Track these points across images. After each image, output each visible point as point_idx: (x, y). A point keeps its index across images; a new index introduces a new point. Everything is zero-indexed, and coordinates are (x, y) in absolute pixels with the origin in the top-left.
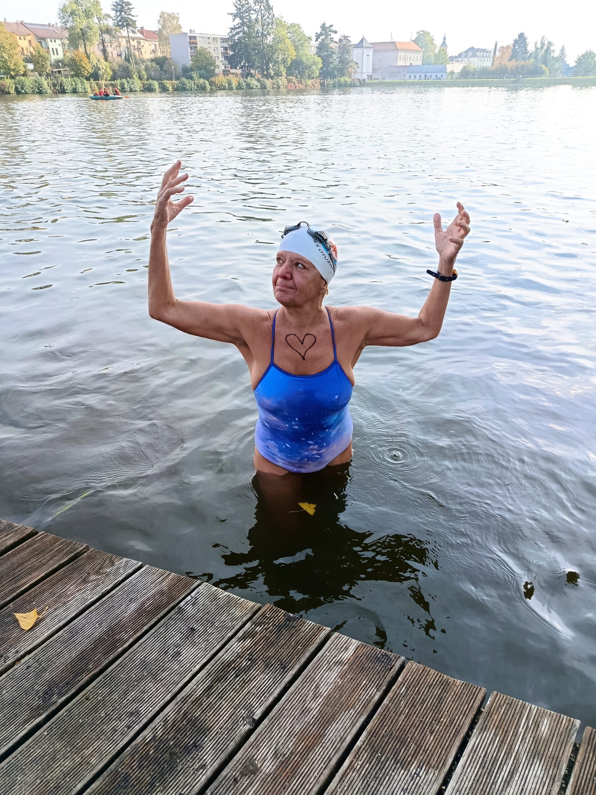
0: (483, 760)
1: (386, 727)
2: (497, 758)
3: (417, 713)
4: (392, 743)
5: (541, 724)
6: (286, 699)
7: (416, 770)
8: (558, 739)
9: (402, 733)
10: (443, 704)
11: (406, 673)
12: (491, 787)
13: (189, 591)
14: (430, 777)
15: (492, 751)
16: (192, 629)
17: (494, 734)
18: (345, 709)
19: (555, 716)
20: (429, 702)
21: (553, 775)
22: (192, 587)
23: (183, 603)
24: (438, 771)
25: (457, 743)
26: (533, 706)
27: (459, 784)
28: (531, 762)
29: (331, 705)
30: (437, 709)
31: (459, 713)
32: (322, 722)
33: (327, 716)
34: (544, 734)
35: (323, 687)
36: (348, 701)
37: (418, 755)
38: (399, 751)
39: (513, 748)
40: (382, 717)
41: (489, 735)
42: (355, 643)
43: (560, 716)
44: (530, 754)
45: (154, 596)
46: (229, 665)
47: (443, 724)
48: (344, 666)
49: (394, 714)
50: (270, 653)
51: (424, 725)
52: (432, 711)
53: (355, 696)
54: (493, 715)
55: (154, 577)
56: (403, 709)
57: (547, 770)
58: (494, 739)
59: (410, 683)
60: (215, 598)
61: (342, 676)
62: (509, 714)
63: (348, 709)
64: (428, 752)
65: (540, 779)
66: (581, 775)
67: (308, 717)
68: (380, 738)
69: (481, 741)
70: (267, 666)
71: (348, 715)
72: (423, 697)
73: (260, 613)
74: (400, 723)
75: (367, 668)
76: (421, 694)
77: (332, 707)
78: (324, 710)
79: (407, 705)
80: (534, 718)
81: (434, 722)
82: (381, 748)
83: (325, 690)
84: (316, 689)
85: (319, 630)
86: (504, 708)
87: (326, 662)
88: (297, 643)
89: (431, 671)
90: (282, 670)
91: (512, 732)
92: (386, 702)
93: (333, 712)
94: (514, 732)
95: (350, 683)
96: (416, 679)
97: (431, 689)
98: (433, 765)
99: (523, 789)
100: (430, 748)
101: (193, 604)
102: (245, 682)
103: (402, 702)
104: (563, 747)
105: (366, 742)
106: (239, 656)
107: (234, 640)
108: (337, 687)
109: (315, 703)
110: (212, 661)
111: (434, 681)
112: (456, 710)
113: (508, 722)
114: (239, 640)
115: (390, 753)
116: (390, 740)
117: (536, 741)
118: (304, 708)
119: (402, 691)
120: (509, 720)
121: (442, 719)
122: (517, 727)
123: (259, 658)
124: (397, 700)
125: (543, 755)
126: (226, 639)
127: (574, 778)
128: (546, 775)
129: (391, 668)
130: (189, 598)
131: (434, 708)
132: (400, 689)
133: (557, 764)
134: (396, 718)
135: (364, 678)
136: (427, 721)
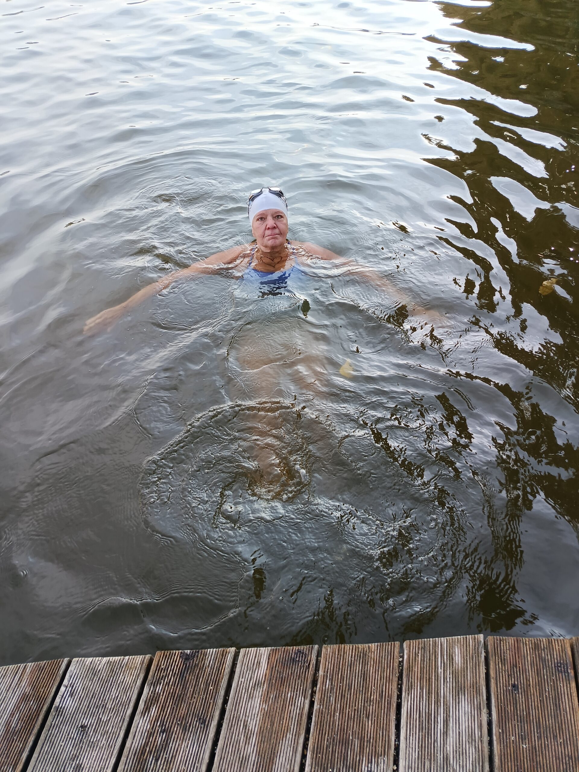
0: (419, 721)
1: (327, 735)
2: (430, 712)
3: (348, 703)
4: (337, 750)
5: (454, 655)
6: (219, 759)
7: (368, 767)
8: (471, 664)
9: (342, 733)
10: (368, 679)
11: (324, 662)
12: (434, 747)
13: (58, 679)
14: (382, 767)
15: (424, 708)
16: (82, 727)
17: (420, 689)
18: (282, 736)
19: (462, 639)
20: (355, 684)
21: (479, 704)
22: (61, 672)
23: (58, 700)
24: (386, 756)
25: (393, 717)
26: (442, 639)
27: (407, 760)
28: (457, 700)
29: (266, 740)
30: (364, 689)
31: (385, 681)
32: (265, 765)
33: (266, 754)
34: (460, 665)
35: (252, 722)
36: (281, 725)
37: (363, 749)
38: (346, 755)
39: (439, 694)
40: (319, 727)
41: (416, 691)
42: (264, 651)
43: (466, 638)
44: (454, 693)
45: (17, 707)
46: (143, 752)
47: (375, 702)
48: (263, 685)
49: (329, 716)
50: (183, 711)
51: (359, 713)
52: (361, 693)
53: (286, 716)
54: (414, 668)
55: (7, 680)
56: (335, 706)
57: (472, 701)
58: (421, 694)
59: (332, 672)
60: (93, 672)
61: (266, 699)
62: (425, 659)
63: (284, 736)
64: (371, 741)
65: (470, 714)
66: (499, 691)
67: (249, 767)
68: (325, 751)
69: (412, 702)
70: (185, 729)
71: (287, 742)
72: (348, 682)
73: (153, 668)
74: (337, 723)
75: (287, 676)
76: (345, 679)
77: (269, 742)
78: (261, 749)
79: (337, 699)
80: (447, 652)
81: (366, 705)
82: (329, 762)
83: (254, 725)
84: (246, 729)
85: (224, 655)
86: (420, 655)
87: (244, 691)
88: (207, 685)
89: (346, 647)
90: (203, 726)
91: (433, 678)
92: (316, 706)
93: (271, 747)
94: (435, 676)
95: (276, 703)
96: (335, 665)
97: (352, 668)
98: (380, 753)
99: (459, 732)
100: (372, 736)
101: (71, 695)
102: (169, 762)
103: (332, 698)
104: (477, 670)
105: (314, 763)
106: (150, 734)
107: (137, 718)
108: (265, 714)
109: (250, 746)
110: (122, 759)
111: (352, 657)
112: (381, 679)
113: (428, 668)
114: (143, 714)
115: (339, 762)
116: (335, 747)
117: (455, 674)
118: (241, 759)
119: (327, 686)
120: (428, 665)
121: (372, 697)
122: (436, 669)
123: (172, 723)
124: (326, 698)
125: (464, 687)
126: (127, 719)
127: (495, 698)
128: (473, 708)
129: (309, 664)
130: (63, 689)
131: (361, 689)
132: (324, 683)
133: (478, 691)
134: (332, 719)
135: (287, 690)
136: (360, 707)
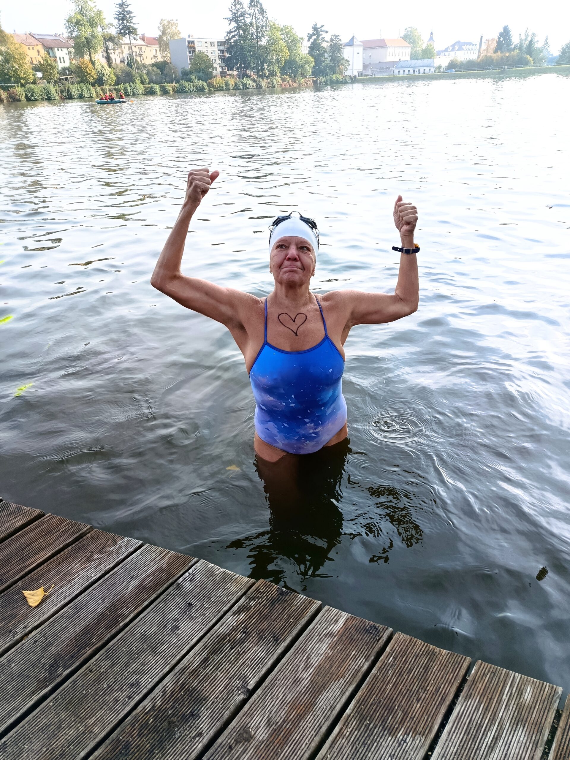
0: (468, 726)
1: (375, 696)
2: (482, 724)
3: (404, 682)
4: (380, 711)
5: (524, 691)
6: (278, 670)
7: (403, 737)
8: (541, 706)
9: (389, 701)
10: (429, 673)
11: (394, 643)
12: (475, 753)
13: (186, 568)
14: (417, 743)
15: (477, 718)
16: (189, 604)
17: (478, 702)
18: (335, 678)
19: (538, 684)
20: (416, 671)
21: (536, 740)
22: (190, 564)
23: (181, 579)
24: (424, 737)
25: (443, 711)
26: (517, 674)
27: (444, 749)
28: (514, 728)
29: (321, 675)
30: (423, 678)
31: (445, 681)
32: (313, 691)
33: (318, 685)
34: (528, 702)
35: (314, 658)
36: (338, 671)
37: (405, 722)
38: (386, 718)
39: (497, 715)
40: (370, 686)
41: (474, 702)
42: (345, 616)
43: (543, 684)
44: (513, 721)
45: (153, 573)
46: (224, 638)
47: (429, 692)
48: (335, 637)
49: (382, 684)
50: (263, 626)
51: (411, 694)
52: (419, 680)
53: (344, 666)
54: (478, 683)
55: (154, 555)
56: (391, 679)
57: (530, 735)
58: (478, 706)
59: (397, 653)
60: (211, 574)
61: (332, 647)
62: (493, 682)
63: (338, 678)
64: (415, 719)
65: (523, 745)
66: (564, 740)
67: (300, 687)
68: (368, 706)
69: (466, 709)
70: (260, 638)
71: (338, 684)
72: (409, 667)
73: (254, 588)
74: (388, 692)
75: (356, 639)
76: (408, 664)
77: (323, 677)
78: (315, 679)
79: (395, 674)
80: (517, 686)
81: (420, 691)
82: (370, 716)
83: (315, 661)
84: (308, 660)
85: (311, 603)
86: (488, 676)
87: (316, 634)
88: (290, 617)
89: (418, 641)
90: (275, 642)
91: (496, 700)
92: (374, 671)
93: (323, 682)
94: (498, 699)
95: (340, 654)
96: (403, 650)
97: (418, 659)
98: (419, 732)
99: (506, 754)
100: (417, 716)
101: (191, 581)
102: (240, 654)
103: (390, 672)
104: (546, 714)
105: (356, 710)
106: (234, 629)
107: (229, 614)
108: (328, 658)
109: (306, 673)
110: (208, 635)
111: (420, 651)
112: (442, 678)
113: (492, 690)
114: (234, 614)
115: (378, 720)
116: (378, 708)
117: (520, 707)
118: (295, 678)
119: (389, 661)
120: (494, 688)
121: (428, 688)
122: (501, 695)
123: (253, 630)
124: (384, 669)
125: (526, 721)
126: (221, 613)
127: (557, 743)
128: (529, 741)
129: (379, 639)
130: (187, 574)
131: (420, 677)
132: (388, 659)
133: (540, 730)
134: (384, 686)
135: (353, 649)
136: (414, 689)
